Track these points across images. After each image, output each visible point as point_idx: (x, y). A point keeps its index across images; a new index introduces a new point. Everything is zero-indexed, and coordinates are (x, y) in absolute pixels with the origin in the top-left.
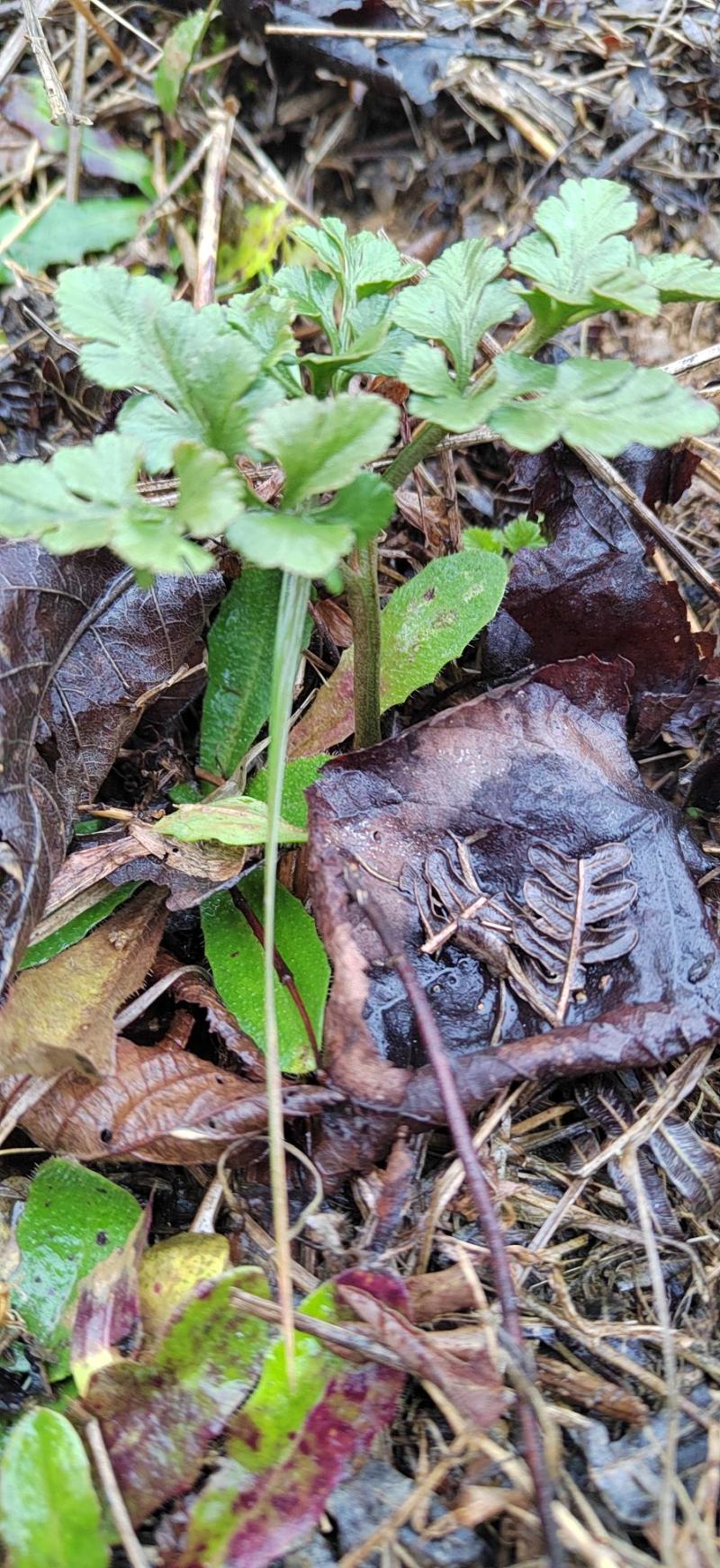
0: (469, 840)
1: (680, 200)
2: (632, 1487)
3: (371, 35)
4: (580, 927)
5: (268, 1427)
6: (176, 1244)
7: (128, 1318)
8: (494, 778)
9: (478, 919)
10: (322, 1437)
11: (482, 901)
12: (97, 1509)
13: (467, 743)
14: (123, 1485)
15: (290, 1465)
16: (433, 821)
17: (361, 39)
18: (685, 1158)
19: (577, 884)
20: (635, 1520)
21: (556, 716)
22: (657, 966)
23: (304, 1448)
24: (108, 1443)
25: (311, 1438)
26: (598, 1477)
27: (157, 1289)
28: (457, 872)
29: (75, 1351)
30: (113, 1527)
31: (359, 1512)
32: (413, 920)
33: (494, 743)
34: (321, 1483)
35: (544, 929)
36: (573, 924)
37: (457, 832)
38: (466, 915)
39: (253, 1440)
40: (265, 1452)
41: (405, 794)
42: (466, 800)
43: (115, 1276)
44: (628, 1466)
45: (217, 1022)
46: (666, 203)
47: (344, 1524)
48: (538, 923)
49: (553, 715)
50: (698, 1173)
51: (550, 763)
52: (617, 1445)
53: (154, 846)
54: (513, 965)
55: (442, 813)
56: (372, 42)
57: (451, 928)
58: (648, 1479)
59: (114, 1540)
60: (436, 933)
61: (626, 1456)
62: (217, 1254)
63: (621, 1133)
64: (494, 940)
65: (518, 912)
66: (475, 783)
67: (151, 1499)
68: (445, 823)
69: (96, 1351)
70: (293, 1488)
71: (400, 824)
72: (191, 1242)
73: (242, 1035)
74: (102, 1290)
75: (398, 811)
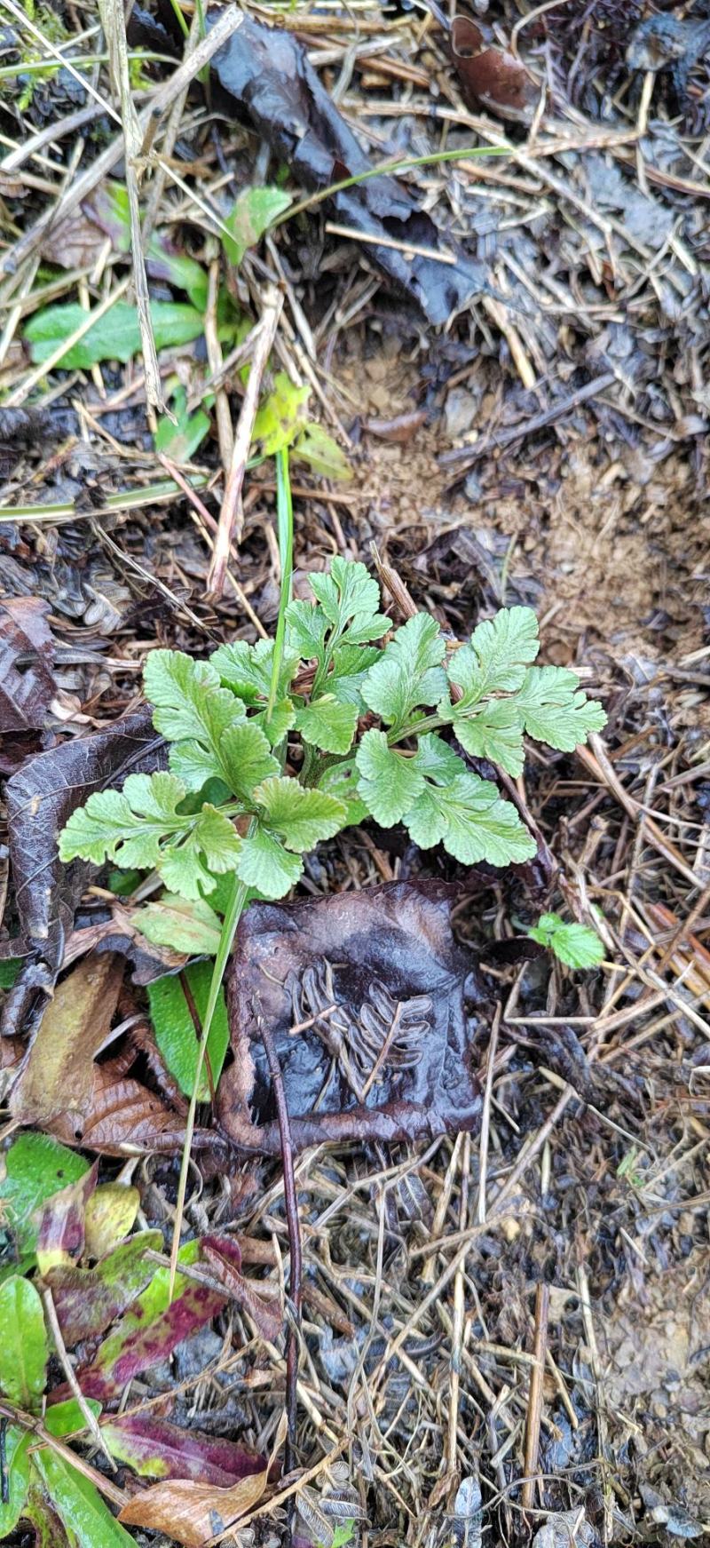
0: (335, 966)
1: (618, 431)
2: (339, 1362)
3: (411, 250)
4: (389, 1043)
5: (149, 1310)
6: (108, 1190)
7: (76, 1234)
8: (360, 933)
9: (328, 1020)
10: (177, 1316)
11: (334, 1008)
12: (45, 1336)
13: (348, 908)
14: (62, 1326)
15: (158, 1327)
16: (314, 948)
17: (402, 252)
18: (413, 1196)
19: (394, 1017)
20: (337, 1381)
21: (409, 903)
22: (428, 1076)
23: (166, 1319)
24: (56, 1302)
25: (171, 1316)
26: (322, 1354)
27: (94, 1218)
28: (322, 985)
29: (40, 1246)
30: (53, 1344)
31: (190, 1356)
32: (287, 1010)
33: (365, 911)
34: (171, 1340)
35: (366, 1037)
36: (385, 1041)
37: (328, 958)
38: (322, 1015)
39: (139, 1314)
40: (144, 1321)
41: (300, 928)
42: (339, 944)
43: (69, 1204)
44: (341, 1351)
45: (153, 1061)
46: (607, 430)
47: (181, 1361)
48: (363, 1032)
49: (407, 902)
50: (417, 1204)
51: (398, 936)
52: (337, 1341)
53: (127, 929)
54: (343, 1053)
55: (321, 945)
56: (410, 257)
57: (311, 1022)
58: (348, 1360)
59: (53, 1350)
60: (301, 1023)
61: (340, 1346)
62: (132, 1203)
63: (381, 1170)
64: (336, 1037)
65: (354, 1021)
66: (347, 934)
67: (76, 1335)
68: (322, 952)
69: (52, 1247)
70: (157, 1338)
71: (293, 944)
72: (116, 1190)
73: (168, 1073)
74: (60, 1210)
75: (294, 937)
